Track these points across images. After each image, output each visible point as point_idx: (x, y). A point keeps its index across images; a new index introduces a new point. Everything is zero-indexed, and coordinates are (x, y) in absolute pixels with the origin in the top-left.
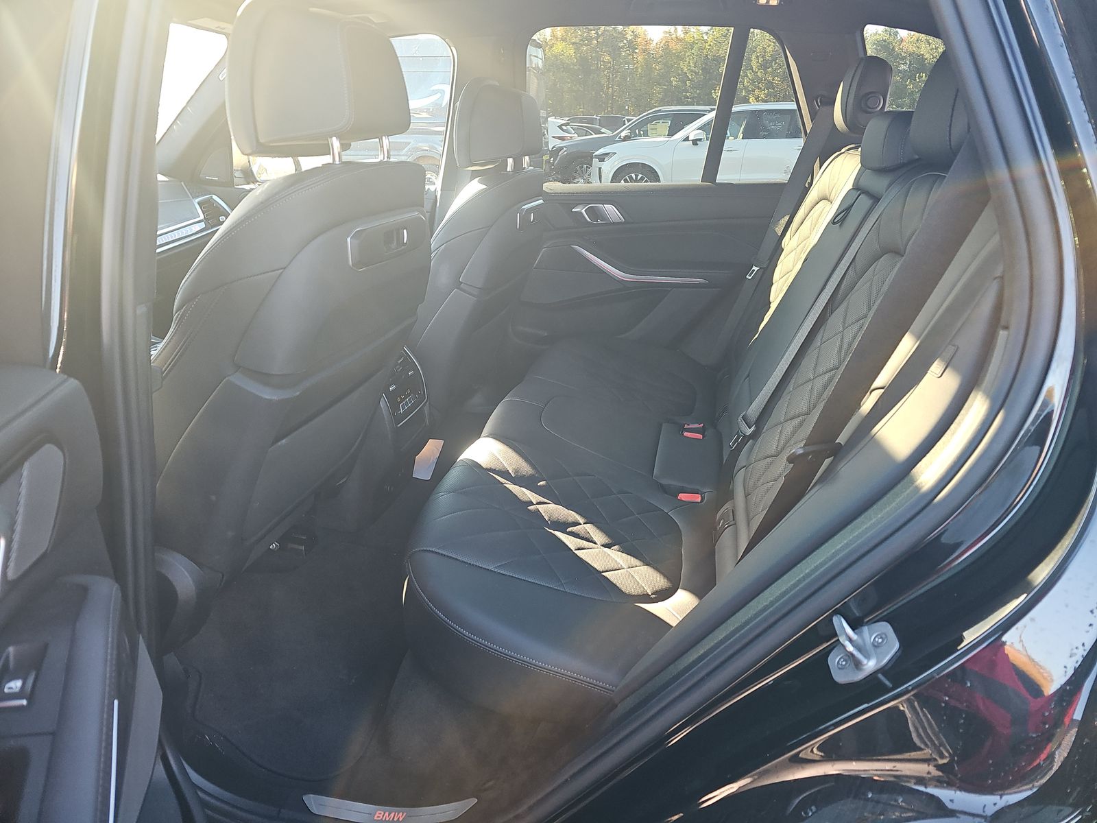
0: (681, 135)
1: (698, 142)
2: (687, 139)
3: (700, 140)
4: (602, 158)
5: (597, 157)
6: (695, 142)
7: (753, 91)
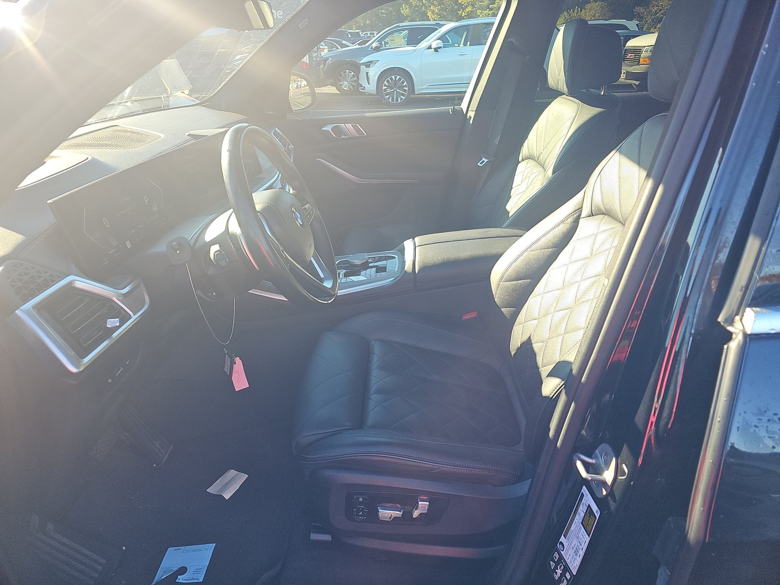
0: (424, 44)
1: (438, 50)
2: (430, 47)
3: (441, 47)
4: (368, 65)
5: (363, 64)
6: (436, 50)
7: (430, 7)
